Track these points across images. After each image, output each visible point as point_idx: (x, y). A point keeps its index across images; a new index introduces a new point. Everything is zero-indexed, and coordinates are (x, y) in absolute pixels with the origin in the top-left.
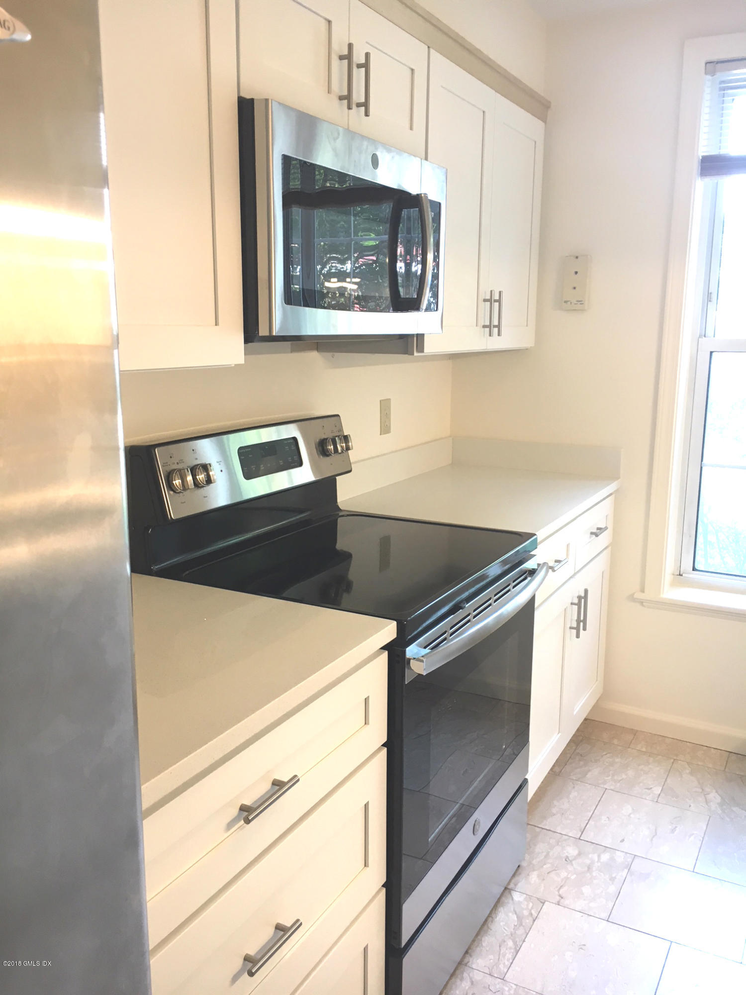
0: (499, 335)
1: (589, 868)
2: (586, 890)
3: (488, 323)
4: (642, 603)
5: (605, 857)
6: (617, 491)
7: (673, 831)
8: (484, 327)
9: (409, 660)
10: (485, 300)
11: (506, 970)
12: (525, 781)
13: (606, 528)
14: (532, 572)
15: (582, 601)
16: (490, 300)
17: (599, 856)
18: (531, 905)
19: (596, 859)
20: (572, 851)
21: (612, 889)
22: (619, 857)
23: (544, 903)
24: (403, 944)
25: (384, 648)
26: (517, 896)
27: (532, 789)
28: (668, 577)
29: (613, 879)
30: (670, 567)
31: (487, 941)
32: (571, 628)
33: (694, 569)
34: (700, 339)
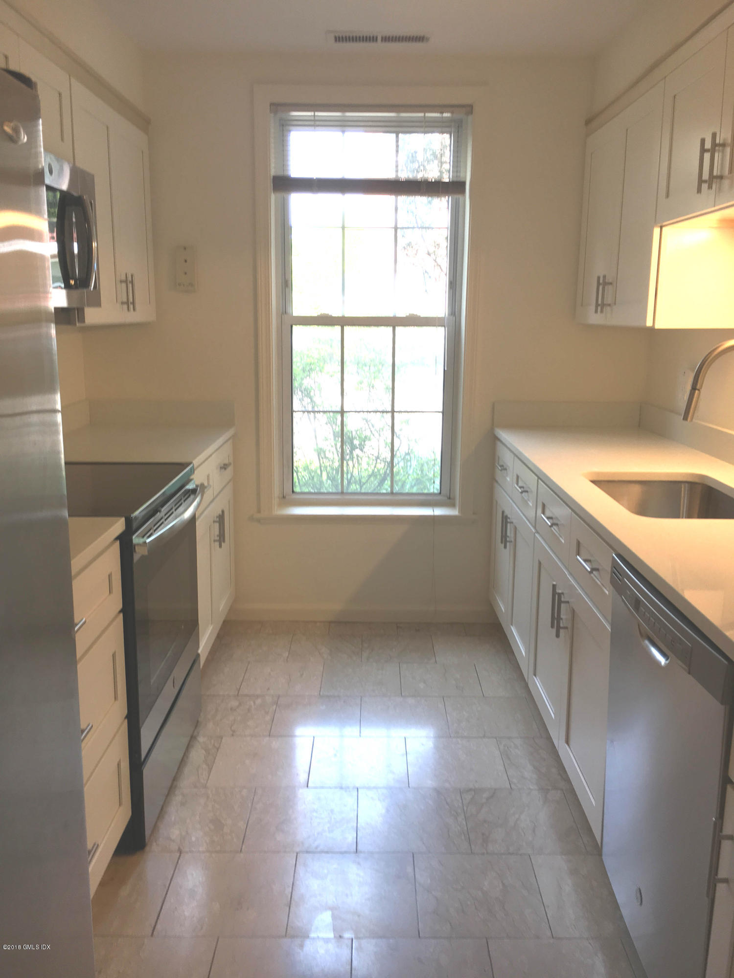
0: (134, 309)
1: (249, 710)
2: (250, 723)
3: (125, 300)
4: (259, 521)
5: (259, 701)
6: (233, 436)
7: (302, 675)
8: (123, 303)
9: (135, 545)
10: (121, 282)
11: (205, 782)
12: (198, 655)
13: (230, 464)
14: (194, 492)
15: (221, 519)
16: (126, 281)
17: (254, 703)
18: (212, 741)
19: (253, 704)
20: (234, 703)
21: (268, 718)
22: (269, 699)
23: (222, 738)
24: (142, 759)
25: (117, 539)
26: (201, 739)
27: (202, 660)
28: (276, 501)
29: (267, 713)
30: (276, 492)
31: (187, 770)
32: (215, 541)
33: (293, 491)
34: (283, 316)
